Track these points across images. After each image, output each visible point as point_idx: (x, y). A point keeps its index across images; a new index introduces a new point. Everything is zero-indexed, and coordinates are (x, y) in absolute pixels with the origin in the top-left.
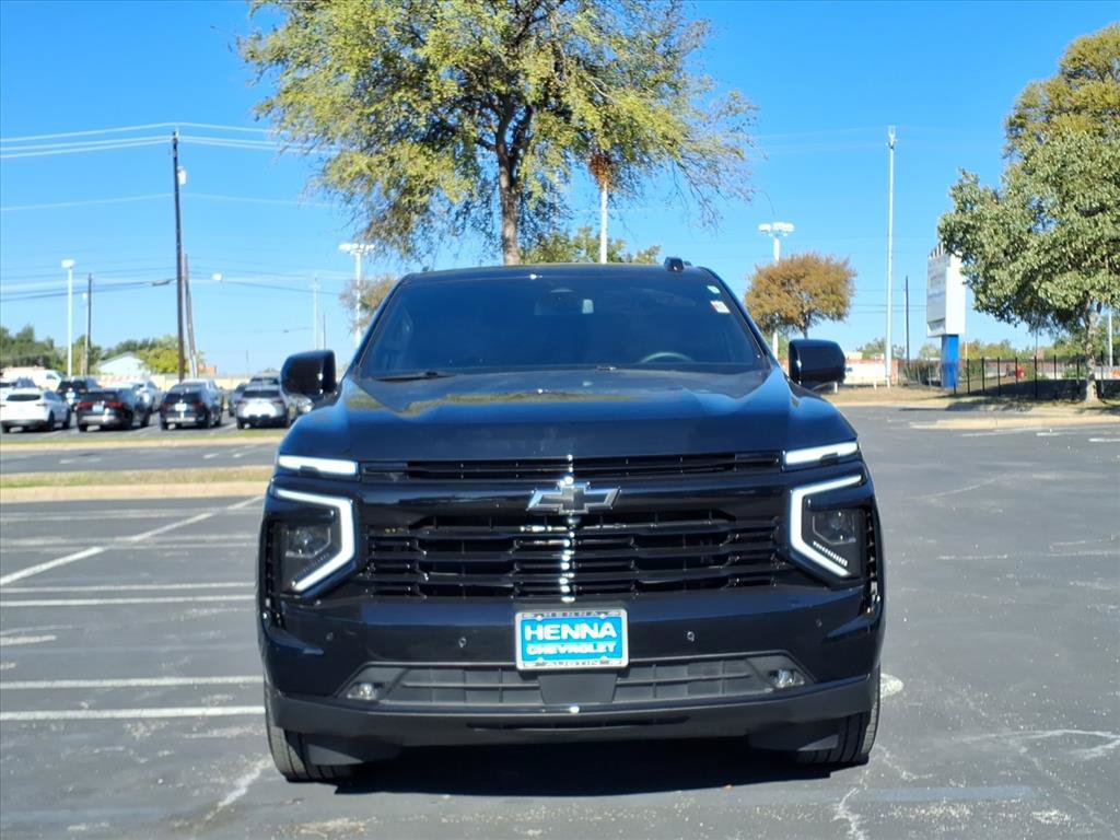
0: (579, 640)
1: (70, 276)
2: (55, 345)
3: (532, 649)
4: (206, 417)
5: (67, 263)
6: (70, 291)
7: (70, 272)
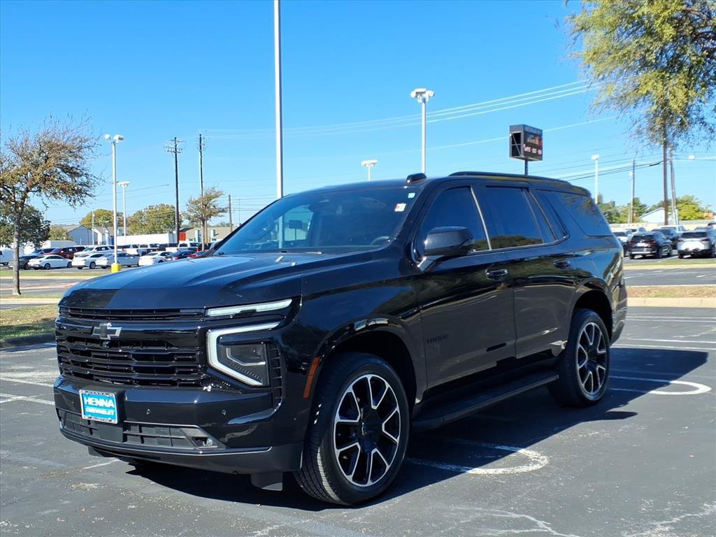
0: (101, 407)
1: (596, 165)
2: (616, 205)
3: (89, 410)
4: (658, 251)
5: (595, 157)
6: (596, 174)
7: (597, 162)
